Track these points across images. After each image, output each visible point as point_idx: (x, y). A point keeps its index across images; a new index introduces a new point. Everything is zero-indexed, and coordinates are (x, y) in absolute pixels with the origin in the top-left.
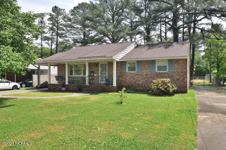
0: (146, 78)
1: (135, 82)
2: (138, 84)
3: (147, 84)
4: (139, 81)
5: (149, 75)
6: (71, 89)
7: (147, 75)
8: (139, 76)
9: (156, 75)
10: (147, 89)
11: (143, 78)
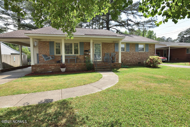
0: (132, 56)
1: (125, 59)
2: (127, 61)
3: (133, 60)
4: (128, 58)
5: (134, 54)
6: (71, 69)
7: (133, 54)
8: (128, 55)
9: (138, 54)
10: (132, 64)
11: (130, 56)
